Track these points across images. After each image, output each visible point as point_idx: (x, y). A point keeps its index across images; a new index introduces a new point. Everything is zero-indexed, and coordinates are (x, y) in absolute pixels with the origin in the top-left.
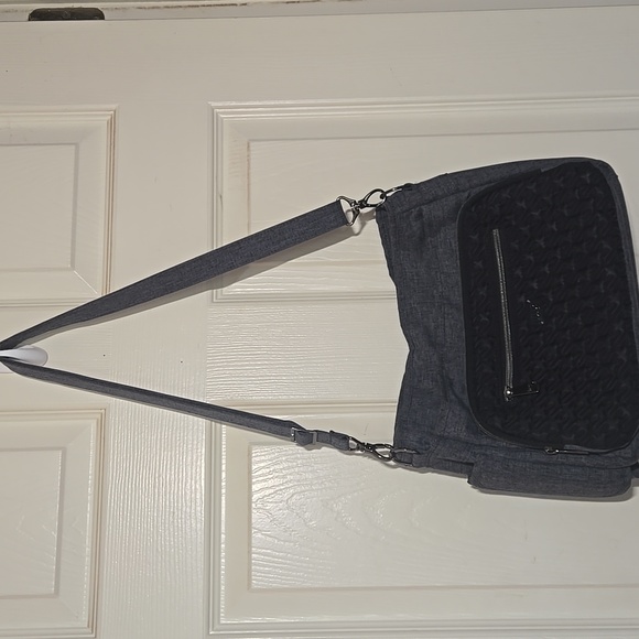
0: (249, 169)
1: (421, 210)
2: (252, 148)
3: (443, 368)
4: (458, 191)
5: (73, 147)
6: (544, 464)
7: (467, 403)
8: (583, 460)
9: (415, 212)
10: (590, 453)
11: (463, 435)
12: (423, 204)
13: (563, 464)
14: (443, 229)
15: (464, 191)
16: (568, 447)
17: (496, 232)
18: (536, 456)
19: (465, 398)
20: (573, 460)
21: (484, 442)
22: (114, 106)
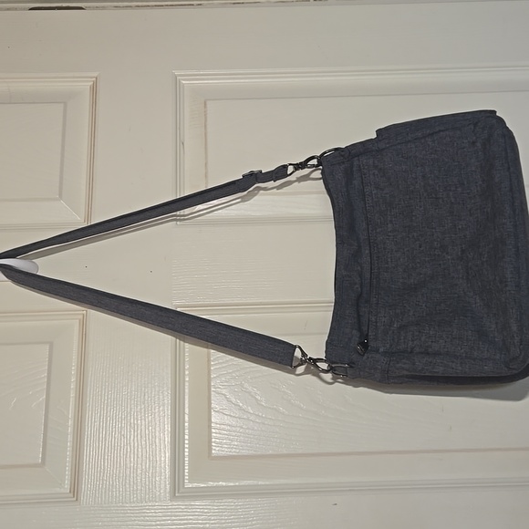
0: (206, 121)
2: (208, 106)
5: (62, 105)
22: (96, 74)
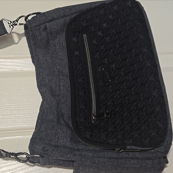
1: (46, 26)
3: (58, 107)
4: (65, 16)
6: (115, 158)
7: (71, 126)
8: (137, 155)
9: (43, 27)
10: (141, 150)
11: (68, 144)
12: (47, 22)
13: (126, 158)
14: (58, 36)
15: (68, 16)
16: (128, 147)
17: (85, 36)
18: (110, 154)
19: (70, 122)
20: (132, 155)
21: (81, 147)
